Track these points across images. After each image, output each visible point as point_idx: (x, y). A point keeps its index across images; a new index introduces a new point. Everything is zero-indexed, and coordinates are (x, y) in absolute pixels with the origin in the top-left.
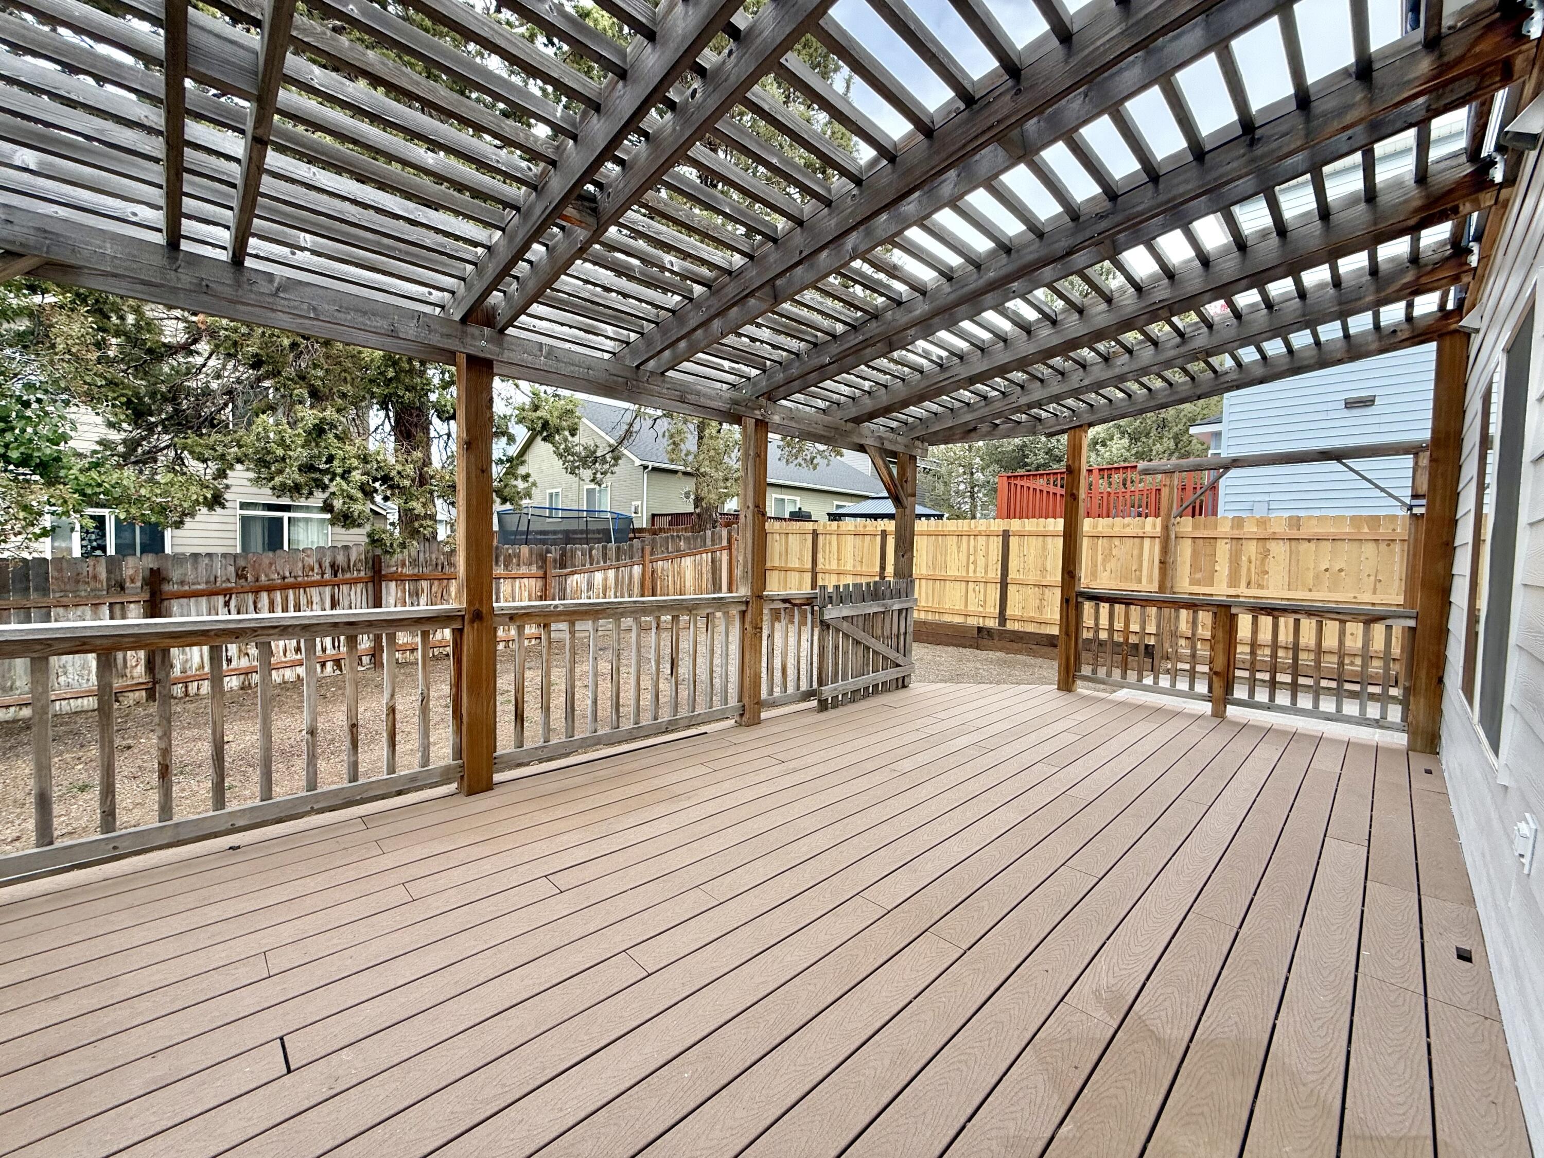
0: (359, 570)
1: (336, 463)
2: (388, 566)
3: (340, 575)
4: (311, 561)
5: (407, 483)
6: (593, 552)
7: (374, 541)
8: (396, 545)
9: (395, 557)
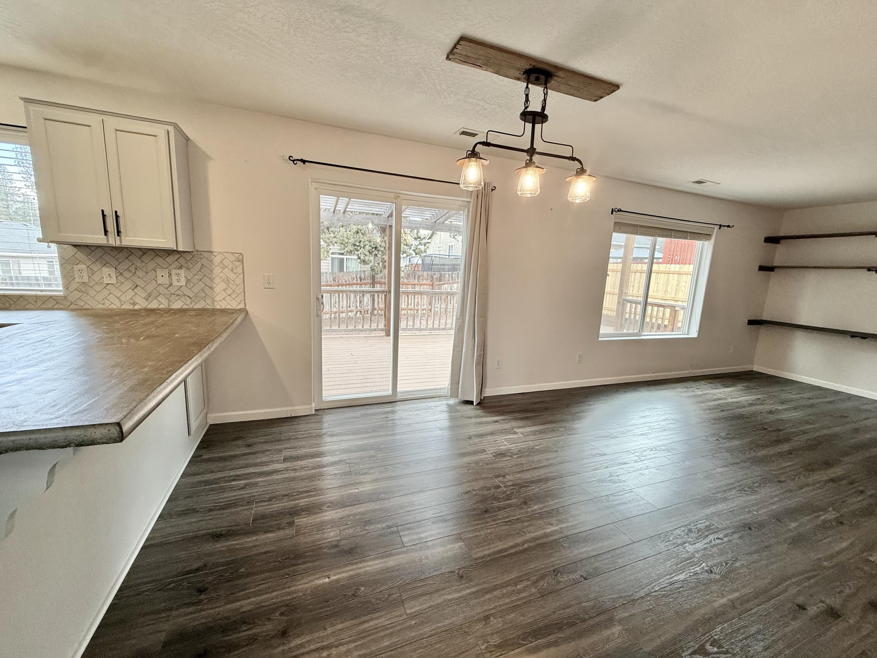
0: (368, 280)
1: (362, 243)
2: (377, 279)
3: (362, 281)
4: (354, 276)
5: (382, 249)
6: (453, 275)
7: (372, 270)
8: (379, 271)
9: (379, 275)
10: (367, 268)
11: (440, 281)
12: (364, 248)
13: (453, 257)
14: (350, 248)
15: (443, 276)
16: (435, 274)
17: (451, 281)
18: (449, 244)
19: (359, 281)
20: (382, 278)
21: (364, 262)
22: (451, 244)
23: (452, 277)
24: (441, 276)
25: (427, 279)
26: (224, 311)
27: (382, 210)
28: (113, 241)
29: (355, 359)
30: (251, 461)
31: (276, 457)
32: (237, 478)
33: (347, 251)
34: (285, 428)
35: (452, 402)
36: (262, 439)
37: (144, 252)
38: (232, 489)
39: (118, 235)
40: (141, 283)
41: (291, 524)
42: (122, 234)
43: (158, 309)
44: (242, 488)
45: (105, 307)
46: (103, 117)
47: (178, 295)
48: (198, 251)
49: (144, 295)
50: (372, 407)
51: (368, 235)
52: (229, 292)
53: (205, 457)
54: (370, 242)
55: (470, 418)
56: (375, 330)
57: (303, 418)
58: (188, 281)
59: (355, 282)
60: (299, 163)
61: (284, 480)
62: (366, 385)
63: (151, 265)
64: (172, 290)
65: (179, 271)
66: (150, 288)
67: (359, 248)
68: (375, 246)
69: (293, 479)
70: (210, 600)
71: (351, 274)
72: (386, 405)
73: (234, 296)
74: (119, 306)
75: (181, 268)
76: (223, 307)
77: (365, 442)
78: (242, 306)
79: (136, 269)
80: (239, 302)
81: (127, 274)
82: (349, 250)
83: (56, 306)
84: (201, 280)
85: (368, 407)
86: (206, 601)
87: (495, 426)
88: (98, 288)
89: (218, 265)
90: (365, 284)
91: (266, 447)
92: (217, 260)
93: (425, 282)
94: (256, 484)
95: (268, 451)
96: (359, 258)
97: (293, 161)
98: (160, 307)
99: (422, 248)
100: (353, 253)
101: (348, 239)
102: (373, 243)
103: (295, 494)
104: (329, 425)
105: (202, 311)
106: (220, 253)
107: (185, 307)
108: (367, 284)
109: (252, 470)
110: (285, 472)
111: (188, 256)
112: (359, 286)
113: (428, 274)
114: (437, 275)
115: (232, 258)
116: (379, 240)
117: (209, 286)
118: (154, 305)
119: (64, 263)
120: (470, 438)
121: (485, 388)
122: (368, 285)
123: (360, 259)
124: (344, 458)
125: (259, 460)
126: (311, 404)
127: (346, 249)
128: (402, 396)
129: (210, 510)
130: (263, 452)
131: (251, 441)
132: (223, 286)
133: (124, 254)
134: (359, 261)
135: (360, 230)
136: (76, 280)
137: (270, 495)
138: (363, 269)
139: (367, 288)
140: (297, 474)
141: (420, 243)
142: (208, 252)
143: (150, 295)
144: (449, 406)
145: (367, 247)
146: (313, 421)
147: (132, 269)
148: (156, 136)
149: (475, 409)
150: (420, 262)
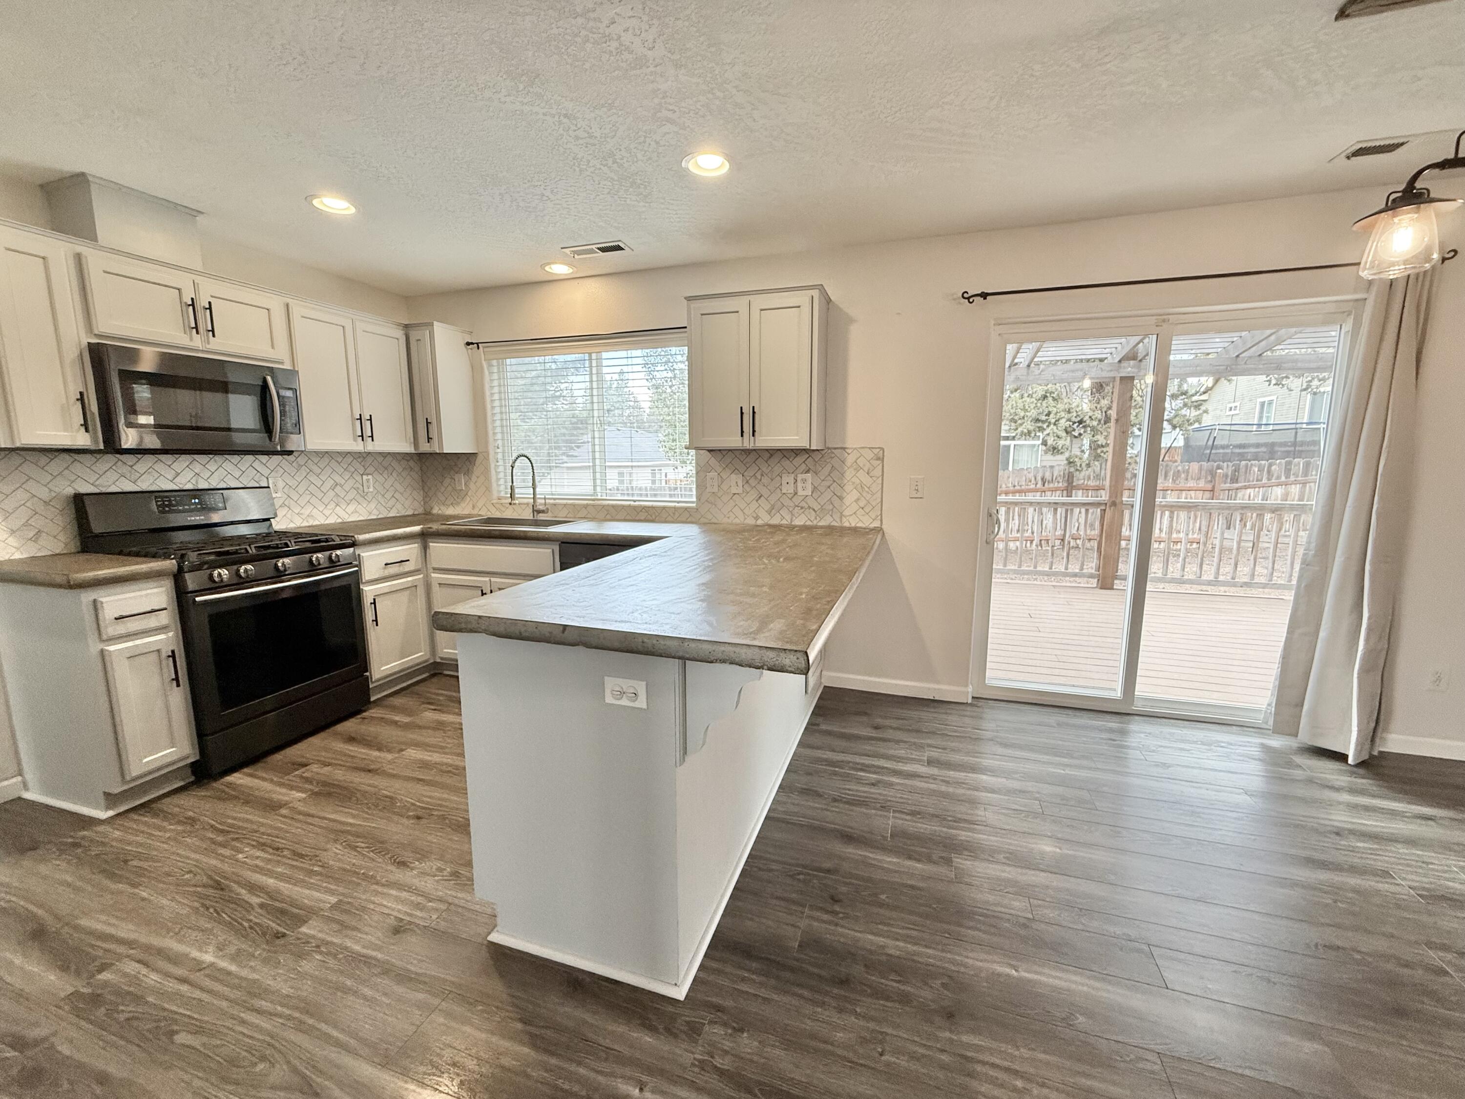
0: (1058, 482)
1: (1052, 416)
2: (1078, 480)
3: (1046, 484)
4: (1031, 476)
5: (1095, 423)
6: (1273, 468)
7: (1070, 463)
8: (1084, 465)
9: (1083, 473)
10: (1060, 460)
11: (1234, 480)
12: (1055, 424)
13: (1271, 427)
14: (1029, 425)
15: (1242, 470)
16: (1219, 467)
17: (1265, 481)
18: (1262, 400)
19: (1039, 485)
20: (1089, 478)
21: (1055, 450)
22: (1267, 399)
23: (1269, 472)
24: (1237, 470)
25: (1199, 479)
26: (855, 530)
27: (1107, 350)
28: (748, 443)
29: (1037, 625)
30: (882, 751)
31: (915, 755)
32: (865, 768)
33: (1022, 432)
34: (925, 714)
35: (1276, 742)
36: (895, 723)
37: (773, 453)
38: (859, 781)
39: (753, 435)
40: (765, 492)
41: (948, 862)
42: (756, 434)
43: (781, 526)
44: (873, 784)
45: (730, 521)
46: (749, 297)
47: (802, 508)
48: (829, 448)
49: (767, 507)
50: (1078, 713)
51: (1066, 400)
52: (862, 504)
53: (823, 727)
54: (1069, 412)
55: (1338, 789)
56: (1075, 575)
57: (953, 706)
58: (815, 489)
59: (1033, 486)
60: (977, 299)
61: (933, 793)
62: (1063, 672)
63: (777, 469)
64: (796, 500)
65: (804, 476)
66: (773, 499)
67: (1045, 426)
68: (1079, 419)
69: (945, 795)
70: (847, 916)
71: (1025, 472)
72: (1108, 717)
73: (867, 509)
74: (742, 520)
75: (807, 472)
76: (853, 525)
77: (1067, 772)
78: (876, 524)
79: (762, 475)
80: (873, 517)
81: (753, 482)
82: (1026, 431)
83: (689, 520)
84: (829, 487)
85: (1070, 712)
86: (841, 915)
87: (1424, 828)
88: (725, 498)
89: (851, 466)
90: (1053, 490)
91: (899, 735)
92: (850, 460)
93: (1191, 484)
94: (891, 785)
95: (905, 742)
96: (1045, 443)
97: (968, 298)
98: (782, 522)
99: (1193, 413)
100: (1033, 435)
101: (1026, 410)
102: (1075, 414)
103: (950, 819)
104: (997, 726)
105: (830, 530)
106: (855, 449)
107: (809, 523)
108: (1056, 489)
109: (882, 763)
110: (932, 781)
111: (817, 456)
112: (1039, 494)
113: (1201, 469)
114: (1227, 468)
115: (869, 455)
116: (1086, 407)
117: (839, 494)
118: (776, 521)
119: (701, 471)
120: (1338, 834)
121: (1386, 730)
122: (1058, 492)
123: (1046, 445)
124: (1030, 789)
125: (891, 752)
126: (967, 686)
127: (1020, 429)
128: (1144, 706)
129: (835, 800)
130: (898, 742)
131: (879, 721)
132: (855, 494)
133: (753, 456)
134: (1044, 448)
135: (1051, 393)
136: (707, 490)
137: (913, 808)
138: (1048, 464)
139: (1057, 497)
140: (951, 790)
141: (1185, 405)
142: (842, 448)
143: (773, 507)
144: (1266, 749)
145: (1063, 421)
146: (968, 713)
147: (758, 476)
148: (799, 307)
149: (1352, 773)
150: (1180, 442)
